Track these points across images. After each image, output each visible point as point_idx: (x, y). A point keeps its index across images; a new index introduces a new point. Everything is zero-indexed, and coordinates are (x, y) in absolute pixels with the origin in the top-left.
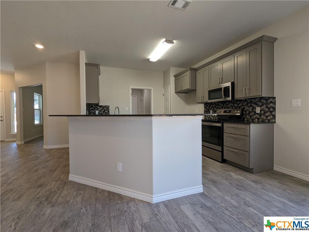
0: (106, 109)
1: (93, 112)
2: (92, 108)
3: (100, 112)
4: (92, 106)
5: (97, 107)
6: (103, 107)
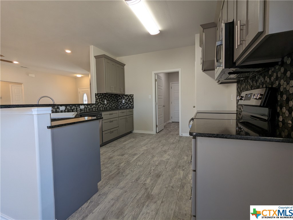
0: (131, 98)
1: (121, 101)
2: (120, 97)
3: (126, 101)
4: (119, 95)
5: (123, 96)
6: (128, 96)
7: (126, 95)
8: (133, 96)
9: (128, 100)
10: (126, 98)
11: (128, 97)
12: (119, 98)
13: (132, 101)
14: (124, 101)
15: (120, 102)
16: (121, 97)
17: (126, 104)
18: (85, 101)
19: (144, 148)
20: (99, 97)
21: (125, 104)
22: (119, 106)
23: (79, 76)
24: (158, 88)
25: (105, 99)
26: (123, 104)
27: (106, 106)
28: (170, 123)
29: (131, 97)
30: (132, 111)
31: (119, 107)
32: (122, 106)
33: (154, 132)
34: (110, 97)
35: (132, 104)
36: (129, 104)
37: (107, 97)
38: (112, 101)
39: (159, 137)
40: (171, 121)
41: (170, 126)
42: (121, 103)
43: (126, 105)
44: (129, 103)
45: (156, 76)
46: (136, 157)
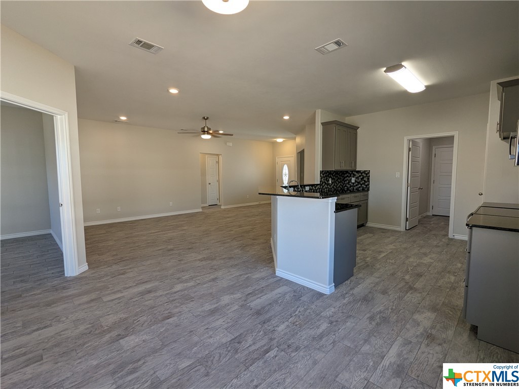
0: (365, 175)
1: (349, 179)
3: (357, 180)
4: (347, 172)
5: (353, 172)
6: (362, 173)
7: (358, 172)
8: (369, 173)
9: (361, 179)
10: (357, 175)
11: (360, 174)
12: (346, 175)
13: (366, 180)
14: (353, 180)
15: (347, 181)
16: (349, 173)
17: (357, 183)
18: (286, 175)
19: (391, 246)
20: (323, 175)
21: (355, 184)
22: (346, 186)
23: (280, 140)
24: (412, 161)
25: (331, 177)
26: (352, 184)
27: (330, 186)
28: (427, 217)
29: (367, 174)
30: (367, 196)
31: (346, 188)
32: (350, 187)
33: (402, 228)
34: (335, 175)
35: (366, 184)
36: (361, 185)
37: (332, 175)
38: (337, 180)
39: (412, 236)
40: (430, 214)
41: (430, 221)
42: (349, 182)
43: (357, 185)
44: (361, 183)
45: (411, 143)
46: (383, 255)
